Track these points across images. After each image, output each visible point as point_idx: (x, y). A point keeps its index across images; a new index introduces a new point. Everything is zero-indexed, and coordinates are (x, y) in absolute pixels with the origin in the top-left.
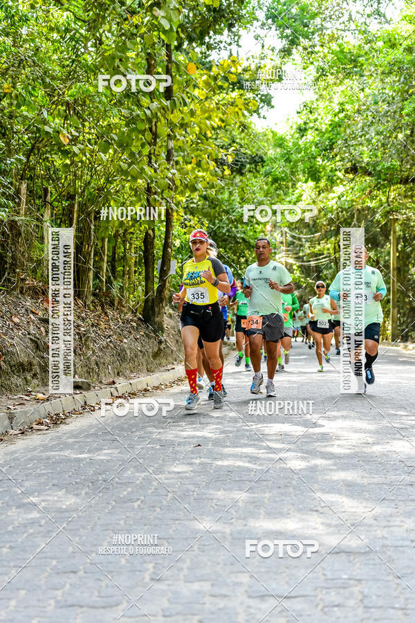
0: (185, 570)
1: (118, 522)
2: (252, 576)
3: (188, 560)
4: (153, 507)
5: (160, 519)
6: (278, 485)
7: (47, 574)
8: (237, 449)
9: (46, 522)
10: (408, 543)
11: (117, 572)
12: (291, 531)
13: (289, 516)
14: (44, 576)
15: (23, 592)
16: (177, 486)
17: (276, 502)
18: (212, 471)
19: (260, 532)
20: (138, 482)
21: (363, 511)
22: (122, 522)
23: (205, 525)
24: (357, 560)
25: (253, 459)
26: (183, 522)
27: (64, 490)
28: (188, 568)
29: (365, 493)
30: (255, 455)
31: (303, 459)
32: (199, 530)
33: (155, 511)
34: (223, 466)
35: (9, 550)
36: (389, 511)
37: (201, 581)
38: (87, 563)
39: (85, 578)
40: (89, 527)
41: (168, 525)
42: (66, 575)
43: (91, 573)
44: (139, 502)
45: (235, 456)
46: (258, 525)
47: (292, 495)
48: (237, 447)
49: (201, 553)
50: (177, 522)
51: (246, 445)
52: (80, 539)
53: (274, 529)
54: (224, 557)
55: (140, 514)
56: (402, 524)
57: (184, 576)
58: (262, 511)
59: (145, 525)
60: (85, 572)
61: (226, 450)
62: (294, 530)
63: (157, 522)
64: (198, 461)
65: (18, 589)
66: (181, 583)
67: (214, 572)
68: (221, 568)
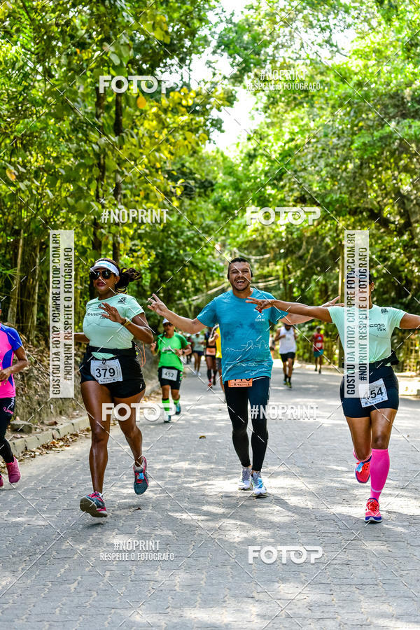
1: (53, 611)
4: (90, 590)
5: (96, 607)
6: (216, 564)
8: (177, 514)
12: (227, 625)
13: (224, 604)
19: (196, 625)
22: (57, 611)
26: (119, 611)
29: (302, 574)
30: (195, 523)
31: (243, 529)
32: (134, 622)
33: (91, 596)
34: (161, 537)
36: (325, 598)
40: (24, 617)
41: (103, 615)
44: (76, 583)
46: (193, 616)
47: (229, 577)
48: (177, 511)
50: (113, 611)
51: (186, 510)
53: (209, 622)
55: (76, 600)
56: (336, 616)
58: (198, 599)
59: (80, 616)
62: (230, 624)
63: (93, 611)
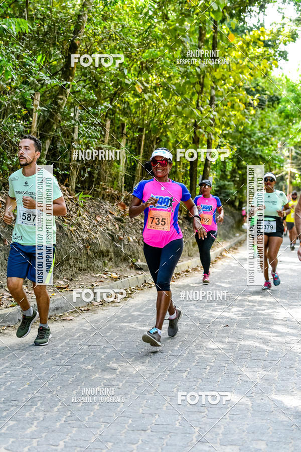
0: (221, 435)
1: (173, 390)
2: (267, 445)
3: (222, 426)
4: (197, 378)
5: (201, 389)
6: (285, 366)
7: (126, 430)
8: (254, 331)
9: (123, 385)
11: (174, 433)
12: (295, 408)
13: (293, 394)
14: (124, 431)
15: (110, 444)
16: (212, 361)
17: (283, 380)
18: (237, 350)
20: (185, 355)
22: (175, 390)
23: (234, 397)
25: (266, 342)
27: (134, 358)
28: (222, 433)
30: (268, 338)
33: (198, 382)
34: (244, 345)
35: (99, 407)
37: (231, 445)
38: (152, 423)
39: (152, 435)
40: (152, 392)
42: (139, 432)
43: (156, 432)
44: (187, 373)
45: (252, 337)
47: (295, 375)
48: (254, 329)
49: (231, 421)
51: (261, 328)
52: (147, 402)
55: (187, 384)
57: (220, 440)
58: (274, 388)
60: (152, 431)
61: (248, 332)
62: (297, 407)
64: (227, 340)
65: (106, 442)
66: (218, 445)
67: (241, 438)
68: (246, 435)
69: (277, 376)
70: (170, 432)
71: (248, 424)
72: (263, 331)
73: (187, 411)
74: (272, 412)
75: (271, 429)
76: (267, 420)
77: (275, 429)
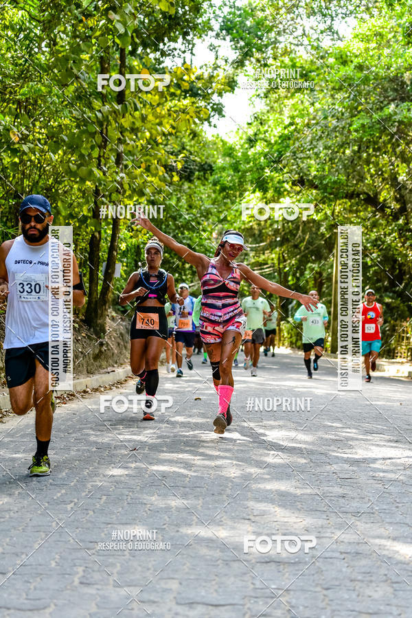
0: (115, 574)
2: (181, 584)
3: (118, 565)
4: (86, 510)
5: (92, 522)
6: (211, 492)
8: (172, 455)
10: (337, 555)
11: (47, 575)
12: (223, 539)
13: (221, 523)
16: (111, 489)
17: (209, 509)
18: (147, 476)
20: (72, 484)
21: (295, 520)
24: (286, 570)
25: (188, 465)
26: (115, 526)
28: (117, 573)
29: (298, 503)
30: (193, 462)
31: (238, 466)
33: (87, 514)
34: (158, 471)
36: (320, 522)
37: (129, 586)
38: (16, 564)
39: (14, 579)
40: (20, 528)
41: (100, 528)
43: (20, 575)
44: (72, 505)
45: (170, 462)
46: (189, 532)
48: (173, 452)
49: (131, 558)
50: (109, 526)
51: (182, 451)
52: (10, 540)
53: (205, 536)
54: (154, 563)
56: (333, 535)
57: (114, 581)
58: (194, 518)
59: (77, 528)
60: (14, 574)
61: (162, 456)
62: (225, 538)
63: (89, 525)
64: (133, 465)
66: (111, 587)
67: (145, 577)
68: (151, 574)
69: (201, 504)
70: (41, 574)
71: (154, 561)
72: (186, 455)
73: (69, 549)
74: (191, 545)
75: (188, 564)
76: (184, 554)
77: (193, 565)
